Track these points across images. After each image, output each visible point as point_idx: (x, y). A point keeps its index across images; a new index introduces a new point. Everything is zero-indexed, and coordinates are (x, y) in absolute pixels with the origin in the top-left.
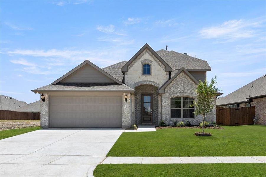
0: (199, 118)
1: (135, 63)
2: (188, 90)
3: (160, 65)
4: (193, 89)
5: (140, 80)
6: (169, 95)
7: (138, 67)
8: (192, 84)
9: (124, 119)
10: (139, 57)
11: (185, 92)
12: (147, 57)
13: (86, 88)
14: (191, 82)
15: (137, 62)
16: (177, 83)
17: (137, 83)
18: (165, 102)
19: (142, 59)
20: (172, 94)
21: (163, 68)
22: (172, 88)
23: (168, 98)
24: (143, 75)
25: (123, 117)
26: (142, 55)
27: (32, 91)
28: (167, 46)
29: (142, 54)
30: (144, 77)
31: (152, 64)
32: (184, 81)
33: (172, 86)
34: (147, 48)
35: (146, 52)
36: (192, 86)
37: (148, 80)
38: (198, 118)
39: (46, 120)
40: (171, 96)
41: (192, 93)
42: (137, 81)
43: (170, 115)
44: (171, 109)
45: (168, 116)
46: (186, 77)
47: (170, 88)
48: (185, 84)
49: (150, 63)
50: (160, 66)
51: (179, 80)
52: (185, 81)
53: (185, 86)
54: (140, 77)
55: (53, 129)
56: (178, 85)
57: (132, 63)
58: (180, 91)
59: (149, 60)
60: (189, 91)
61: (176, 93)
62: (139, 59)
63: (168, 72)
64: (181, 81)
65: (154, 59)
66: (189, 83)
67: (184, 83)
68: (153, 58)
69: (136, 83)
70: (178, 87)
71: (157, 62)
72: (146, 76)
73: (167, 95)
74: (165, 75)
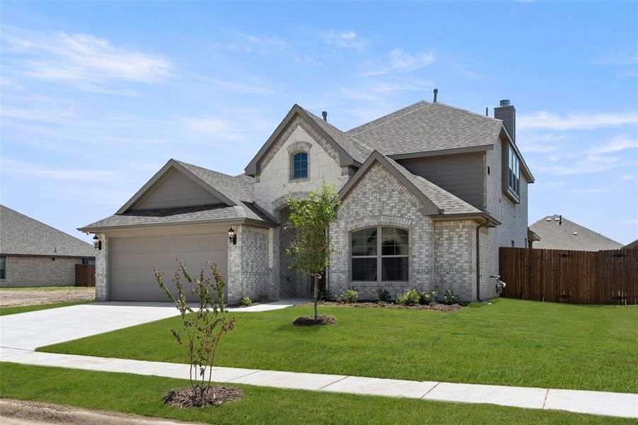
0: (420, 282)
1: (275, 153)
2: (391, 210)
3: (329, 152)
4: (403, 206)
5: (285, 192)
6: (347, 223)
7: (281, 161)
8: (401, 193)
9: (231, 284)
10: (283, 137)
11: (384, 213)
12: (299, 135)
13: (163, 220)
14: (399, 187)
15: (278, 149)
16: (364, 193)
17: (279, 199)
18: (337, 243)
19: (288, 143)
20: (352, 222)
21: (334, 158)
22: (353, 206)
23: (344, 232)
24: (291, 179)
25: (230, 279)
26: (290, 134)
27: (79, 229)
28: (436, 91)
29: (290, 130)
30: (295, 183)
31: (311, 153)
32: (382, 186)
33: (353, 202)
34: (297, 114)
35: (297, 125)
36: (402, 198)
37: (303, 190)
38: (418, 282)
39: (103, 284)
40: (351, 227)
41: (402, 216)
42: (279, 195)
43: (347, 274)
44: (353, 259)
45: (343, 277)
46: (385, 176)
47: (348, 206)
48: (385, 194)
49: (306, 149)
50: (329, 154)
51: (370, 184)
52: (385, 186)
53: (385, 200)
54: (284, 186)
55: (117, 302)
56: (367, 198)
57: (270, 155)
58: (371, 211)
59: (303, 142)
60: (395, 212)
61: (363, 219)
62: (284, 142)
63: (345, 166)
64: (375, 187)
65: (316, 139)
66: (393, 190)
67: (382, 192)
68: (314, 137)
69: (276, 201)
70: (366, 204)
71: (322, 145)
72: (297, 182)
73: (342, 224)
74: (340, 176)
